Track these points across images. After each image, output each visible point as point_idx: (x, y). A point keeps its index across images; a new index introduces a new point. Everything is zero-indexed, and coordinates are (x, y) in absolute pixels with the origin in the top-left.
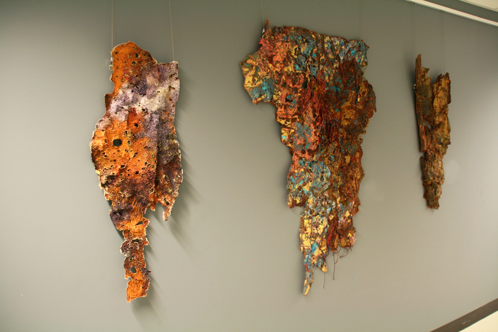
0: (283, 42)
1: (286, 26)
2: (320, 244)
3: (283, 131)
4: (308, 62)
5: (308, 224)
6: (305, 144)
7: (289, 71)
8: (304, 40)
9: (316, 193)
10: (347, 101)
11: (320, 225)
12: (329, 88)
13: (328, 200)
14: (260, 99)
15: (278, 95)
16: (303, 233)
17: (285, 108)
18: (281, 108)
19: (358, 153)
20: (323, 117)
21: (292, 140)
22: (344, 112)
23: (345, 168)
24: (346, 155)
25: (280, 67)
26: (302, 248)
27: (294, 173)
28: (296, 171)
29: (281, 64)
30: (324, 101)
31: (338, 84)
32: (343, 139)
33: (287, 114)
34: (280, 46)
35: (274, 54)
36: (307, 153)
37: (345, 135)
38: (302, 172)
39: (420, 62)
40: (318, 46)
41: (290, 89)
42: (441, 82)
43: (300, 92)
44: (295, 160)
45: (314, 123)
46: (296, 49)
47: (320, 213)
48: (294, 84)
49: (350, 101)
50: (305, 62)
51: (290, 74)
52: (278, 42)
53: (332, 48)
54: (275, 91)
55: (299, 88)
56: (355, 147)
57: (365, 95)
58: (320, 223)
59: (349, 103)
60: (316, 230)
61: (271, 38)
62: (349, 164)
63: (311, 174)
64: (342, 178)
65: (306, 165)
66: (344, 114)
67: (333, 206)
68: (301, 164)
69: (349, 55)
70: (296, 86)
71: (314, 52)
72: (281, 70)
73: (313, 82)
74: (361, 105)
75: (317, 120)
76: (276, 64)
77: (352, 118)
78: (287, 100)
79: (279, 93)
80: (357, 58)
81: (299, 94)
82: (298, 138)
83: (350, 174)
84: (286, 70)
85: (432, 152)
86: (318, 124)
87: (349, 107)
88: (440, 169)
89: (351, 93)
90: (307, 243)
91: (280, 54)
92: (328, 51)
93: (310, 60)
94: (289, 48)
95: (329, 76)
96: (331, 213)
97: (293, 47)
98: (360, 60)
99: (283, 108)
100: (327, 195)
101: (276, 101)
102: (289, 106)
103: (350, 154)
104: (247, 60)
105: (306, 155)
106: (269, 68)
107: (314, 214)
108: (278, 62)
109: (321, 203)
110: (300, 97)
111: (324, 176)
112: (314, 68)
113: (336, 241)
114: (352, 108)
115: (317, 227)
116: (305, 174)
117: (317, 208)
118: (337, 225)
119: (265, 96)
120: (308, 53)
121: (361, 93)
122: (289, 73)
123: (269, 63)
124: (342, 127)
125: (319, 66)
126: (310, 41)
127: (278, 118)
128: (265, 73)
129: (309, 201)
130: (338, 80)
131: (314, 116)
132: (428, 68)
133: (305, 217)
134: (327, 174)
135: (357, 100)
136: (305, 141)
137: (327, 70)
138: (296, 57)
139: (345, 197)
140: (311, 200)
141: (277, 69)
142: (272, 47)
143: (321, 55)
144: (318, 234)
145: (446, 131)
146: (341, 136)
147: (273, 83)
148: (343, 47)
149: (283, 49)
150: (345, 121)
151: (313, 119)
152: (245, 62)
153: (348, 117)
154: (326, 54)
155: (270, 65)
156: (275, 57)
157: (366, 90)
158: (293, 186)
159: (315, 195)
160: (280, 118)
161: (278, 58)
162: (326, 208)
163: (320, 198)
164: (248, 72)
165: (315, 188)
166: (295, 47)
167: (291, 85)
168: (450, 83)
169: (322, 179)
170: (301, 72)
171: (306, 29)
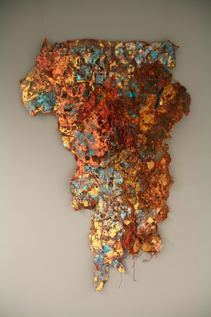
0: (61, 56)
1: (69, 40)
2: (115, 247)
3: (63, 139)
4: (93, 71)
5: (99, 227)
6: (88, 151)
7: (70, 82)
8: (88, 50)
9: (106, 198)
10: (145, 105)
11: (112, 229)
12: (123, 94)
13: (121, 205)
14: (37, 111)
15: (58, 105)
16: (93, 234)
17: (65, 117)
18: (61, 117)
19: (164, 159)
20: (112, 123)
21: (74, 147)
22: (143, 117)
23: (147, 174)
24: (148, 161)
25: (61, 80)
26: (92, 248)
27: (78, 178)
28: (80, 176)
29: (62, 76)
30: (114, 107)
31: (134, 89)
32: (142, 144)
33: (67, 123)
34: (59, 60)
35: (53, 68)
36: (91, 159)
37: (145, 141)
38: (86, 177)
40: (106, 54)
41: (71, 98)
43: (82, 101)
44: (80, 166)
45: (99, 130)
46: (78, 60)
47: (113, 217)
48: (74, 94)
49: (149, 105)
50: (90, 71)
51: (71, 85)
52: (56, 56)
53: (126, 54)
54: (56, 103)
55: (80, 97)
56: (160, 153)
57: (172, 98)
58: (113, 227)
59: (148, 107)
60: (106, 233)
61: (49, 55)
62: (153, 170)
63: (98, 179)
64: (142, 184)
65: (92, 171)
66: (143, 119)
67: (128, 212)
68: (86, 170)
69: (149, 58)
70: (76, 95)
71: (101, 60)
72: (62, 82)
73: (100, 90)
74: (165, 108)
75: (103, 127)
76: (56, 77)
77: (151, 123)
78: (66, 110)
79: (59, 103)
80: (161, 60)
81: (81, 103)
82: (80, 145)
83: (153, 180)
84: (67, 81)
86: (104, 131)
87: (148, 111)
89: (151, 97)
90: (97, 244)
91: (60, 68)
92: (120, 57)
93: (96, 68)
94: (69, 60)
95: (123, 82)
96: (126, 218)
97: (74, 58)
98: (167, 62)
99: (62, 117)
100: (121, 201)
101: (56, 111)
102: (68, 115)
103: (153, 160)
104: (26, 77)
105: (91, 161)
106: (49, 82)
107: (106, 217)
108: (58, 75)
109: (113, 208)
110: (82, 106)
111: (113, 183)
112: (101, 76)
113: (135, 246)
114: (151, 113)
115: (108, 231)
116: (90, 180)
117: (108, 212)
118: (136, 230)
119: (42, 107)
120: (92, 62)
121: (165, 96)
122: (70, 83)
123: (49, 77)
124: (141, 132)
125: (107, 74)
126: (95, 50)
127: (60, 127)
128: (44, 87)
129: (99, 205)
130: (134, 85)
131: (100, 123)
133: (95, 220)
134: (117, 180)
135: (159, 104)
136: (87, 148)
137: (119, 76)
138: (79, 68)
139: (145, 203)
140: (101, 205)
141: (57, 82)
142: (50, 62)
143: (111, 62)
144: (110, 237)
146: (140, 141)
147: (54, 95)
148: (141, 51)
149: (63, 62)
150: (144, 126)
151: (98, 126)
152: (25, 79)
153: (147, 122)
154: (118, 60)
155: (50, 79)
156: (54, 71)
157: (174, 92)
158: (77, 190)
159: (105, 200)
160: (62, 127)
161: (58, 71)
162: (120, 213)
163: (111, 203)
164: (25, 88)
165: (104, 193)
166: (77, 59)
167: (72, 95)
169: (110, 184)
170: (82, 81)
171: (93, 40)
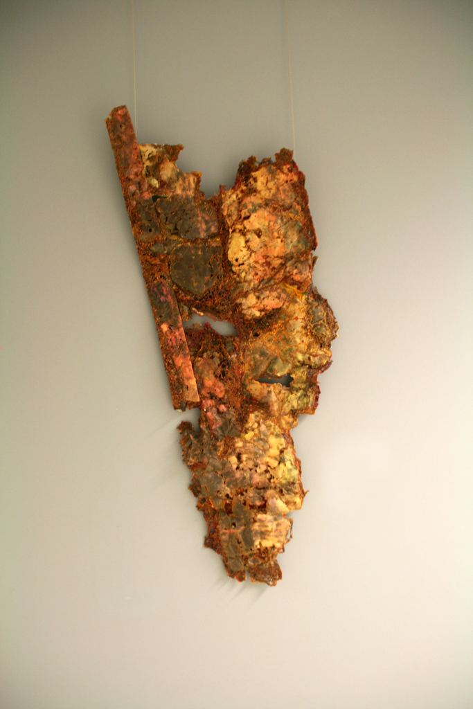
39: (131, 127)
42: (255, 180)
85: (223, 408)
88: (274, 463)
132: (172, 143)
145: (300, 339)
168: (302, 180)
